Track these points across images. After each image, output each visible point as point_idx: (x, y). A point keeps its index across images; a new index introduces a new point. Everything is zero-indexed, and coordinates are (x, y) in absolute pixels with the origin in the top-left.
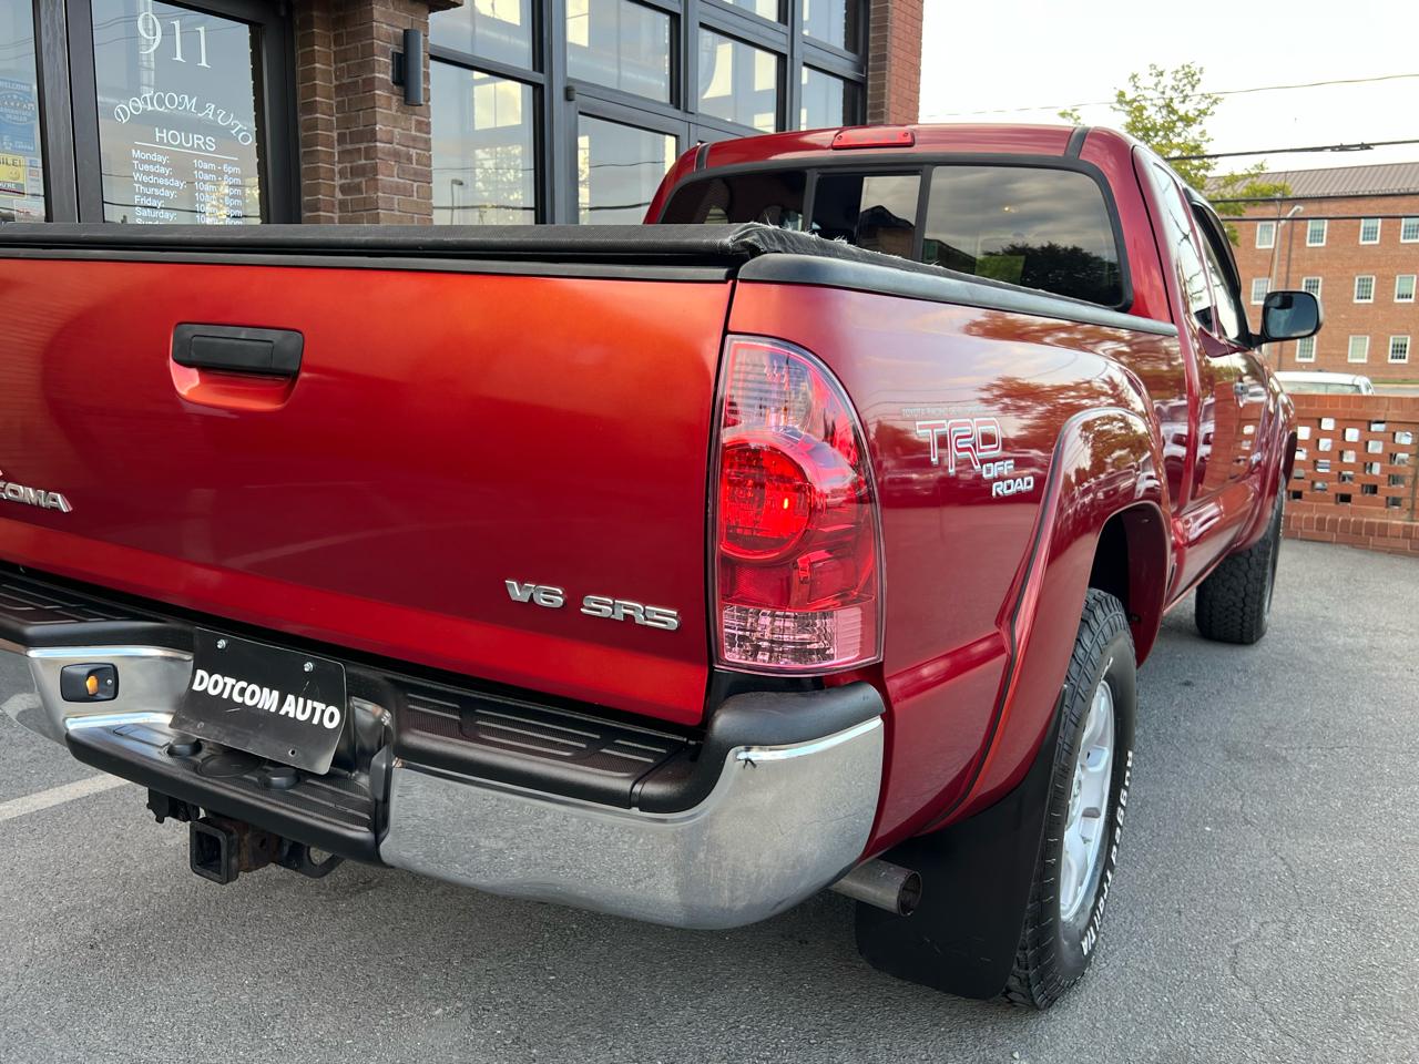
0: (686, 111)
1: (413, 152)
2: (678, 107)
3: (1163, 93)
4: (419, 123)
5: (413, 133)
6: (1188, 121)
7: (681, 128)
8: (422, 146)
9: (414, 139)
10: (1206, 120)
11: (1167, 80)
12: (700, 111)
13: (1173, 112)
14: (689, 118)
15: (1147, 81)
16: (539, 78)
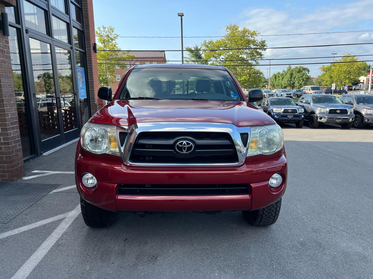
0: (52, 37)
1: (5, 50)
2: (50, 36)
3: (106, 32)
4: (6, 41)
5: (5, 44)
6: (112, 40)
7: (51, 42)
8: (7, 48)
9: (5, 46)
10: (116, 40)
11: (106, 29)
12: (55, 38)
13: (109, 37)
14: (53, 39)
15: (102, 29)
16: (19, 26)
